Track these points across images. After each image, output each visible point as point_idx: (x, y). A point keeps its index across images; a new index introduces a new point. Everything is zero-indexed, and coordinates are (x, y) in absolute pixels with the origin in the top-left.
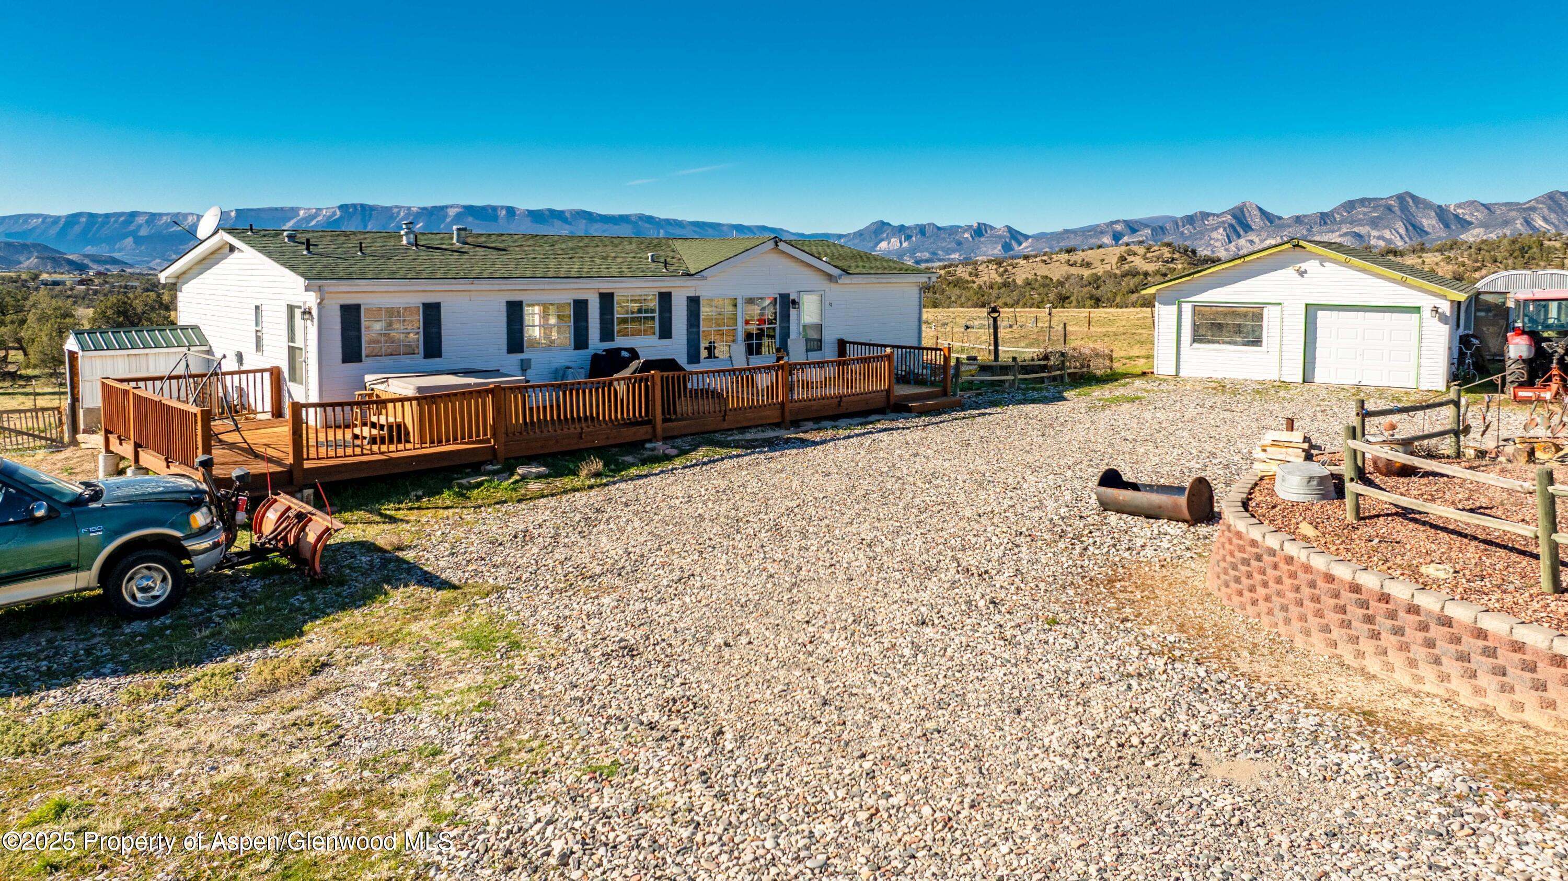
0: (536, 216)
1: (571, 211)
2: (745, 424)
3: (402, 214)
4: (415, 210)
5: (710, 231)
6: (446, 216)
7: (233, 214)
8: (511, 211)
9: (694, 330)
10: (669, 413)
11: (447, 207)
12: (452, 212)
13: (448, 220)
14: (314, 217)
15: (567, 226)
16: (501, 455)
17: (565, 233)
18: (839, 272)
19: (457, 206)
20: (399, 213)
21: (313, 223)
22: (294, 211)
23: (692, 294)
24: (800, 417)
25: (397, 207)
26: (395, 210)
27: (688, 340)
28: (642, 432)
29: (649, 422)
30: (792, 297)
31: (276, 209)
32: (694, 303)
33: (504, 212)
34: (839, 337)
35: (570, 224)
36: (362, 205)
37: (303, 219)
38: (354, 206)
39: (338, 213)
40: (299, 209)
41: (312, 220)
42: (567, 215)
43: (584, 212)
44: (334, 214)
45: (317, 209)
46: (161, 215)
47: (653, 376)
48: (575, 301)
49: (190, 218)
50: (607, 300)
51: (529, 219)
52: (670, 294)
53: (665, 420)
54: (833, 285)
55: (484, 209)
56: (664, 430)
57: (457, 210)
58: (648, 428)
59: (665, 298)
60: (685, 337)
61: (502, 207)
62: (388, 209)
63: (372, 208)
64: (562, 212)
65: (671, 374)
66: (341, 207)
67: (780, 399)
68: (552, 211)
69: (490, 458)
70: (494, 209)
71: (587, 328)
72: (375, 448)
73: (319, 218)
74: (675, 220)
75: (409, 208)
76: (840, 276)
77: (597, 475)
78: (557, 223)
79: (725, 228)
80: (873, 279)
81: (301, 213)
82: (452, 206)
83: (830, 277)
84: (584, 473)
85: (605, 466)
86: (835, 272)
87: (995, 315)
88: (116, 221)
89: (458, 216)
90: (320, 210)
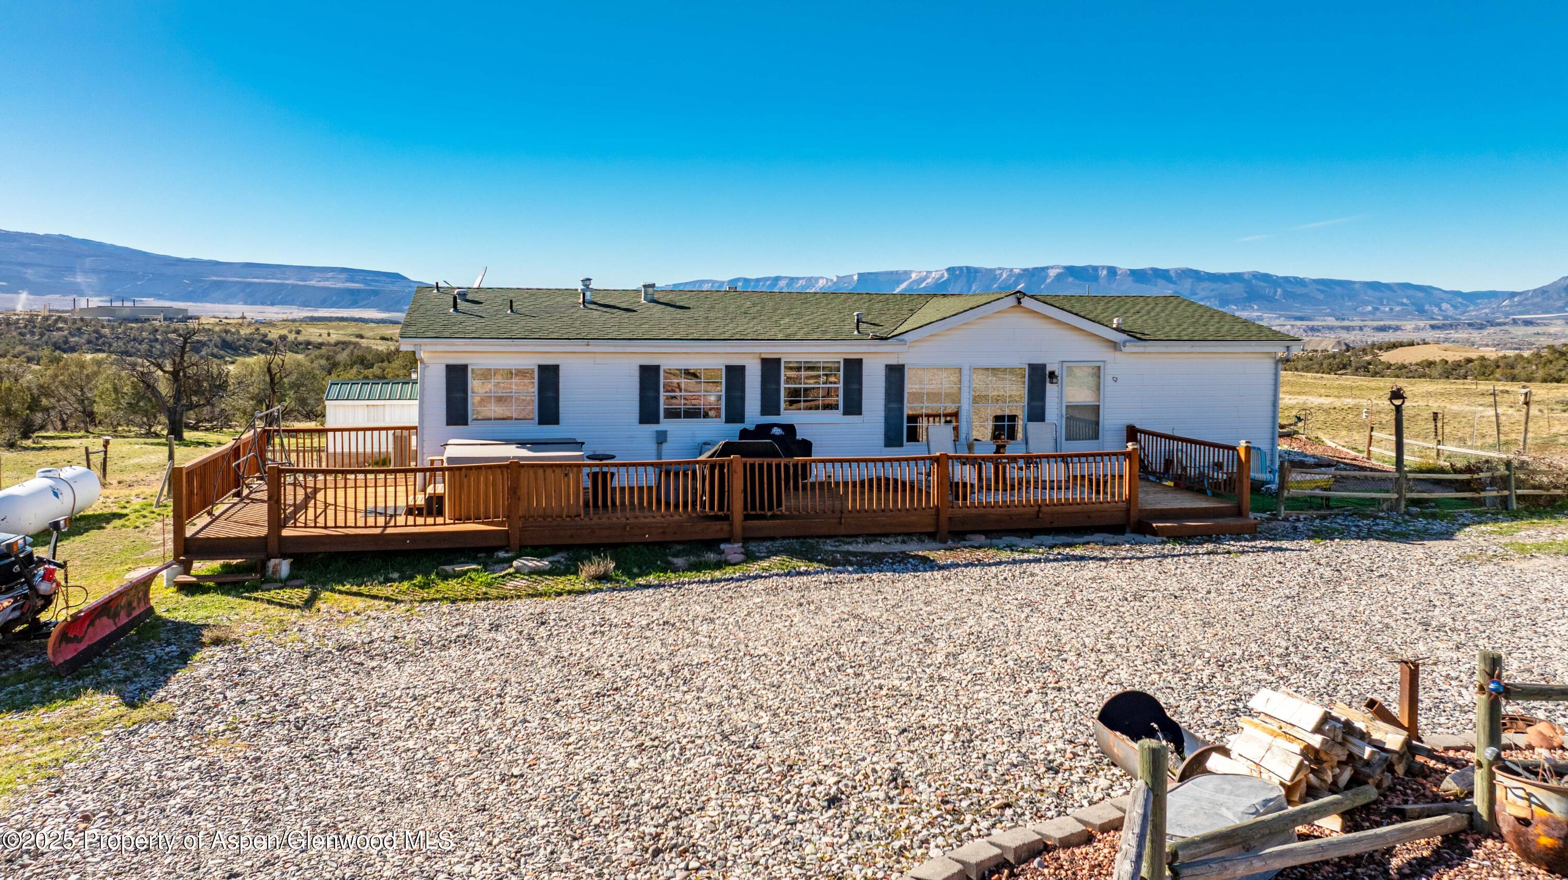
0: (1138, 275)
1: (1176, 270)
2: (877, 531)
3: (1005, 276)
4: (1017, 271)
5: (1338, 289)
6: (1047, 277)
7: (856, 278)
8: (1112, 271)
9: (894, 405)
10: (753, 508)
11: (1047, 268)
12: (1052, 273)
13: (1049, 281)
14: (924, 279)
15: (1172, 286)
16: (515, 541)
17: (1169, 293)
18: (1124, 337)
19: (1058, 267)
20: (1001, 275)
21: (923, 285)
22: (907, 274)
23: (893, 361)
24: (967, 528)
25: (1000, 269)
26: (998, 272)
27: (886, 418)
28: (715, 529)
29: (726, 518)
30: (1049, 369)
31: (892, 272)
32: (895, 374)
33: (1105, 272)
34: (1131, 422)
35: (1174, 283)
36: (967, 268)
37: (914, 281)
38: (960, 268)
39: (946, 275)
40: (911, 272)
41: (922, 282)
42: (1172, 274)
43: (1191, 270)
44: (942, 276)
45: (927, 272)
46: (798, 279)
47: (731, 461)
48: (727, 367)
49: (821, 281)
50: (770, 367)
51: (1131, 279)
52: (859, 362)
53: (747, 517)
54: (1118, 355)
55: (1085, 269)
56: (744, 529)
57: (1058, 271)
58: (725, 526)
59: (853, 368)
60: (883, 414)
61: (1103, 267)
62: (991, 271)
63: (977, 270)
64: (1167, 271)
65: (766, 461)
66: (949, 270)
67: (934, 501)
68: (1156, 271)
69: (503, 543)
70: (1095, 269)
71: (743, 398)
72: (411, 520)
73: (929, 281)
74: (1295, 278)
75: (1011, 270)
76: (1125, 342)
77: (602, 578)
78: (1161, 282)
79: (1357, 286)
80: (1186, 347)
81: (914, 276)
82: (1052, 267)
83: (1115, 345)
84: (583, 576)
85: (615, 568)
86: (1119, 337)
87: (1398, 402)
88: (763, 285)
89: (1059, 277)
90: (930, 272)
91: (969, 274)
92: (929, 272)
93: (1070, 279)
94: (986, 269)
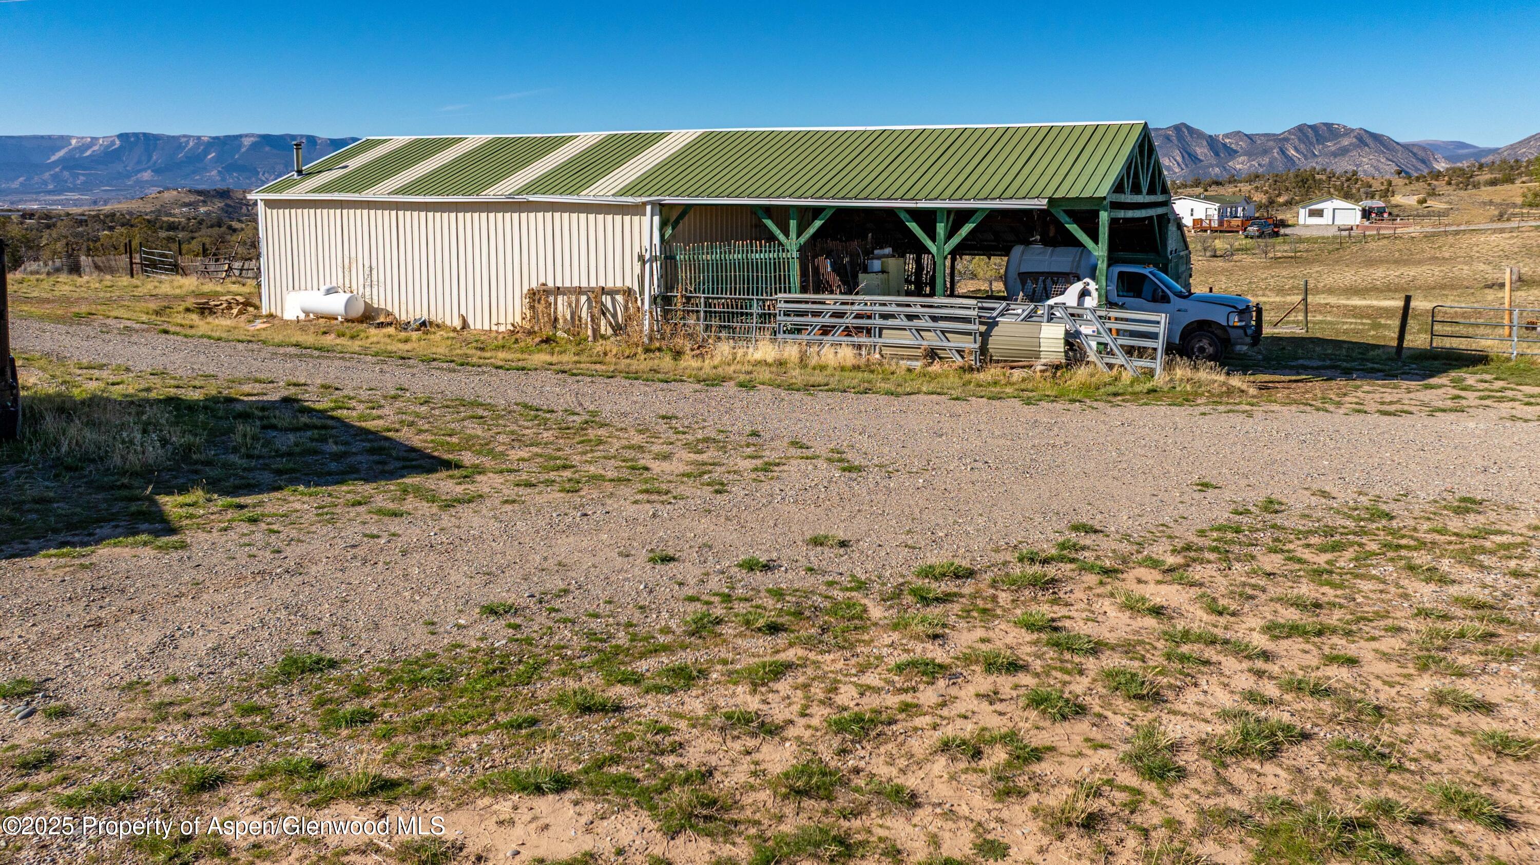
3: (191, 144)
4: (205, 139)
6: (240, 146)
8: (313, 140)
11: (241, 136)
12: (247, 142)
13: (243, 150)
14: (89, 146)
19: (252, 135)
20: (187, 143)
21: (89, 153)
22: (64, 139)
25: (185, 136)
26: (183, 140)
31: (43, 138)
33: (305, 141)
36: (144, 134)
37: (76, 148)
38: (136, 135)
39: (118, 142)
40: (70, 137)
41: (87, 149)
44: (113, 143)
45: (92, 138)
51: (334, 148)
55: (282, 137)
57: (253, 139)
61: (303, 136)
62: (176, 138)
63: (157, 137)
66: (120, 136)
70: (294, 137)
73: (96, 148)
75: (199, 138)
81: (74, 142)
82: (246, 136)
89: (254, 146)
90: (97, 139)
91: (149, 141)
92: (95, 139)
93: (267, 149)
94: (168, 137)
